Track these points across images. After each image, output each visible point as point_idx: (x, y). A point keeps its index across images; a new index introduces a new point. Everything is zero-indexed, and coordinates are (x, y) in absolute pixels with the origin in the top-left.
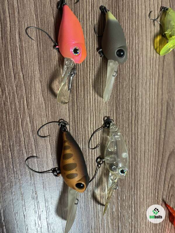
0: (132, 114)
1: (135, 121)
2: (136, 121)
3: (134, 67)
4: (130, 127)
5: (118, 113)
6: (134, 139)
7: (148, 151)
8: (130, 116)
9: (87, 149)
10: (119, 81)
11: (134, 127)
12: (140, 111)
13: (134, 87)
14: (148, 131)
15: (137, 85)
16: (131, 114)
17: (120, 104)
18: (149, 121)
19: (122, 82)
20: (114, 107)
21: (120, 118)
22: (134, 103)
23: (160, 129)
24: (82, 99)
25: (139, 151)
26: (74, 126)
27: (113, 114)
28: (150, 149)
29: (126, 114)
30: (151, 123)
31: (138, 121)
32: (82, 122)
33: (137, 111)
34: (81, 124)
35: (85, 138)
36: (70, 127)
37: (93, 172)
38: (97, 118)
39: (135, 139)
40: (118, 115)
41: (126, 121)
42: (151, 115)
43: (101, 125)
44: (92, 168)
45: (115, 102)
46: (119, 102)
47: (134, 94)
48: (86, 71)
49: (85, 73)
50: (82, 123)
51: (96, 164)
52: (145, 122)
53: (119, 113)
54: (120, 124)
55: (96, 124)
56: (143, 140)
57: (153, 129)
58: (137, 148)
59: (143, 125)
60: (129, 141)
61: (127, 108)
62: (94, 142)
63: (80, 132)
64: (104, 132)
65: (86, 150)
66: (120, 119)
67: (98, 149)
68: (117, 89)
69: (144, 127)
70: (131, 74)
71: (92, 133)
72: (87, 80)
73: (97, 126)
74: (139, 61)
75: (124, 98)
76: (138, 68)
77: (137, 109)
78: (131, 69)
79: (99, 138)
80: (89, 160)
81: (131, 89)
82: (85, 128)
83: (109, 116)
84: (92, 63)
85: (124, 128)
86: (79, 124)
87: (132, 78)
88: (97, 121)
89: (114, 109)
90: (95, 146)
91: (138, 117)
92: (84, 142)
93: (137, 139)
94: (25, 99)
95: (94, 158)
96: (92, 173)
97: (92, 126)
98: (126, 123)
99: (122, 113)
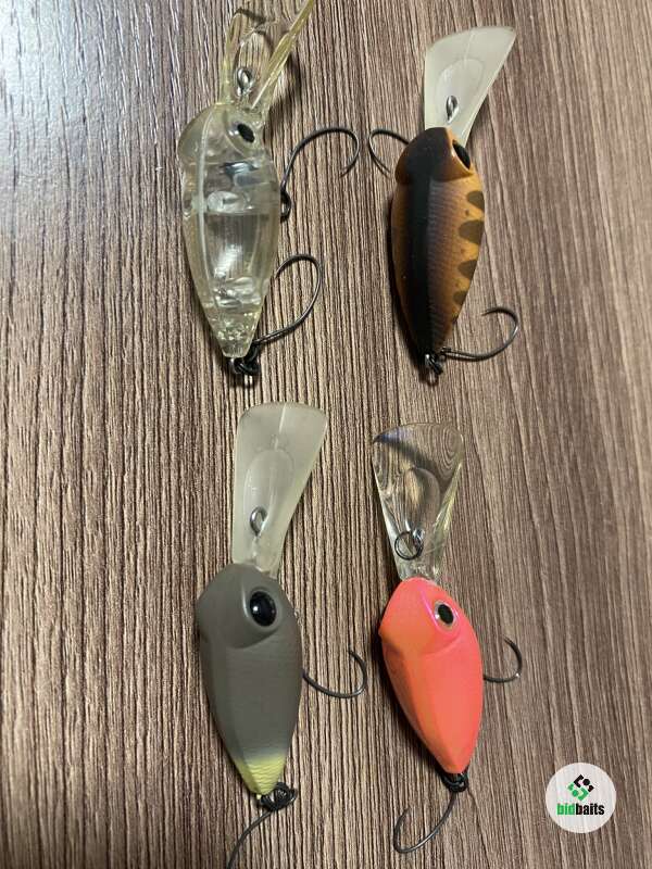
0: (100, 394)
1: (82, 362)
2: (73, 356)
3: (92, 634)
4: (112, 332)
5: (185, 401)
6: (88, 272)
8: (112, 387)
9: (328, 264)
10: (180, 549)
11: (88, 331)
12: (44, 412)
13: (88, 530)
15: (68, 547)
16: (108, 396)
17: (173, 443)
19: (166, 550)
20: (205, 431)
21: (171, 378)
22: (86, 451)
24: (353, 457)
26: (380, 354)
27: (211, 399)
29: (138, 396)
32: (349, 370)
33: (67, 410)
34: (354, 361)
35: (337, 306)
36: (392, 353)
37: (303, 169)
38: (288, 383)
40: (185, 393)
41: (138, 364)
43: (272, 350)
44: (307, 186)
45: (201, 454)
46: (178, 452)
47: (85, 496)
48: (338, 565)
49: (343, 558)
50: (349, 364)
53: (178, 403)
54: (173, 350)
55: (295, 357)
56: (26, 258)
59: (23, 336)
61: (135, 423)
62: (300, 287)
63: (357, 332)
65: (332, 260)
66: (172, 372)
68: (192, 510)
69: (19, 324)
70: (111, 594)
71: (308, 324)
72: (335, 532)
73: (287, 351)
74: (55, 672)
75: (151, 475)
76: (62, 634)
77: (70, 423)
78: (112, 620)
80: (320, 220)
81: (108, 520)
82: (340, 347)
83: (232, 391)
84: (315, 605)
85: (148, 327)
86: (362, 363)
87: (105, 577)
88: (287, 371)
89: (205, 422)
91: (63, 381)
94: (524, 447)
95: (299, 222)
97: (311, 351)
98: (137, 354)
99: (160, 400)
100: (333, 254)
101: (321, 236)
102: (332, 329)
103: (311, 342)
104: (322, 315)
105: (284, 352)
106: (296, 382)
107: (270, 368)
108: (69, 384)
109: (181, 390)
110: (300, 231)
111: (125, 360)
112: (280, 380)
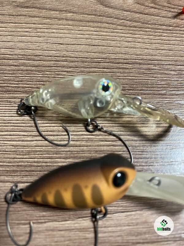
0: (23, 65)
1: (35, 60)
2: (36, 58)
4: (44, 69)
5: (16, 89)
6: (65, 63)
7: (90, 40)
8: (25, 68)
9: (67, 149)
11: (45, 62)
12: (20, 51)
14: (56, 39)
16: (22, 67)
17: (2, 85)
18: (40, 37)
20: (4, 95)
21: (25, 85)
22: (6, 61)
23: (56, 19)
25: (86, 55)
26: (23, 173)
27: (15, 98)
28: (87, 36)
29: (20, 75)
30: (43, 34)
31: (36, 56)
32: (18, 157)
33: (20, 56)
34: (21, 160)
35: (48, 152)
36: (22, 181)
37: (110, 140)
39: (66, 61)
40: (19, 89)
41: (32, 75)
42: (31, 34)
43: (31, 122)
44: (102, 141)
50: (20, 157)
51: (97, 133)
52: (41, 43)
53: (16, 87)
54: (35, 86)
55: (27, 131)
56: (70, 47)
57: (54, 31)
58: (81, 58)
59: (45, 46)
60: (67, 72)
61: (12, 74)
62: (57, 135)
63: (35, 162)
64: (42, 117)
65: (69, 151)
66: (27, 86)
67: (71, 128)
69: (49, 45)
71: (40, 138)
73: (30, 128)
77: (16, 57)
79: (53, 125)
80: (87, 146)
82: (29, 153)
83: (17, 105)
85: (44, 79)
86: (20, 164)
88: (22, 128)
89: (7, 95)
90: (66, 133)
91: (29, 55)
92: (55, 155)
93: (66, 57)
95: (86, 137)
96: (112, 141)
97: (29, 139)
98: (35, 75)
99: (18, 81)
100: (72, 152)
101: (80, 146)
102: (37, 150)
103: (32, 139)
104: (44, 145)
105: (30, 127)
106: (16, 131)
107: (23, 120)
108: (28, 57)
109: (20, 88)
110: (82, 137)
111: (33, 72)
112: (18, 124)
